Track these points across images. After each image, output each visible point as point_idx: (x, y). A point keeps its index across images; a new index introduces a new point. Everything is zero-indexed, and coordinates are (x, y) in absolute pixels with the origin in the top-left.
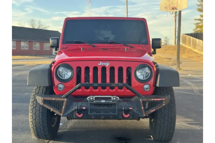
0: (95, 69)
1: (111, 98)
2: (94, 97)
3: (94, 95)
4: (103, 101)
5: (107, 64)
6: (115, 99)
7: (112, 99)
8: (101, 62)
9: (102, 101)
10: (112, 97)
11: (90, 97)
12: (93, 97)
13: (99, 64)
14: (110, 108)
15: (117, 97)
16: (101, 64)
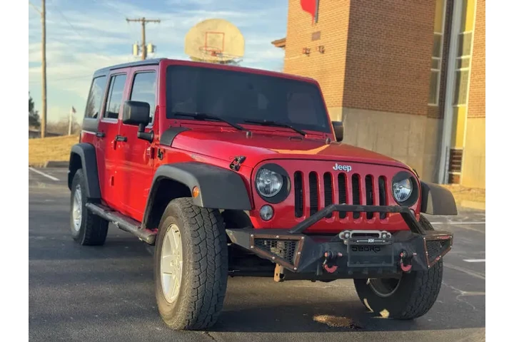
0: (328, 176)
1: (378, 235)
2: (352, 232)
3: (351, 230)
4: (371, 241)
5: (348, 169)
6: (384, 236)
7: (380, 237)
8: (336, 165)
9: (369, 241)
10: (380, 233)
11: (345, 233)
12: (349, 233)
13: (334, 168)
14: (378, 254)
15: (389, 234)
16: (337, 167)
